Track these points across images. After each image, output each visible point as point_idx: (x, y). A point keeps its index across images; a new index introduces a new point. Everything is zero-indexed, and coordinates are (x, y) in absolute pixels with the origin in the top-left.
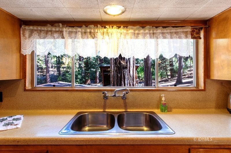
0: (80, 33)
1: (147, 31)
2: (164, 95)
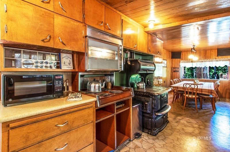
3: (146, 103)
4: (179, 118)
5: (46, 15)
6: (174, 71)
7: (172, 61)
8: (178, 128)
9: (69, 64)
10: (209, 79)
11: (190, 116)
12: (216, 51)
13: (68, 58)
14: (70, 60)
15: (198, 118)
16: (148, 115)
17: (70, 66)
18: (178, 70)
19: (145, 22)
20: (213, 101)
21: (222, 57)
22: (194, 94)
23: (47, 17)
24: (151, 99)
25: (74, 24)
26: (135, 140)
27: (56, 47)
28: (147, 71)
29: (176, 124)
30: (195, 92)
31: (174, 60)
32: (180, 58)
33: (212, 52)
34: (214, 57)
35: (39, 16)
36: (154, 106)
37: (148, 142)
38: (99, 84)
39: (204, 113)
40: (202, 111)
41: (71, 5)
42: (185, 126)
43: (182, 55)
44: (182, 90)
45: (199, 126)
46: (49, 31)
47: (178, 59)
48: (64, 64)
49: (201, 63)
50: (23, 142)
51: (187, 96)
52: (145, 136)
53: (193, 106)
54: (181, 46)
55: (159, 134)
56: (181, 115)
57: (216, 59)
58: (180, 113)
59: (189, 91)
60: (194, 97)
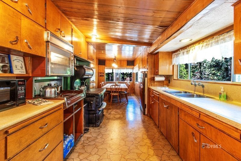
0: (186, 52)
1: (214, 41)
2: (222, 87)
3: (92, 102)
4: (110, 111)
5: (14, 15)
6: (100, 76)
7: (99, 67)
8: (111, 117)
9: (21, 68)
10: (121, 81)
12: (126, 61)
13: (19, 61)
14: (21, 64)
15: (120, 108)
16: (93, 112)
17: (23, 71)
18: (103, 75)
19: (90, 34)
20: (126, 96)
21: (129, 66)
22: (117, 92)
23: (14, 17)
24: (95, 98)
25: (38, 28)
26: (85, 134)
27: (23, 50)
28: (88, 76)
29: (109, 115)
30: (117, 90)
31: (100, 66)
32: (105, 65)
33: (124, 62)
35: (7, 15)
36: (98, 103)
37: (95, 132)
38: (55, 89)
39: (122, 104)
40: (121, 104)
41: (35, 9)
42: (115, 115)
43: (106, 62)
44: (109, 90)
45: (122, 112)
46: (16, 32)
47: (103, 66)
48: (16, 67)
50: (17, 147)
51: (113, 94)
52: (91, 129)
53: (115, 101)
55: (101, 124)
56: (110, 109)
57: (126, 67)
58: (109, 107)
59: (114, 90)
60: (117, 94)
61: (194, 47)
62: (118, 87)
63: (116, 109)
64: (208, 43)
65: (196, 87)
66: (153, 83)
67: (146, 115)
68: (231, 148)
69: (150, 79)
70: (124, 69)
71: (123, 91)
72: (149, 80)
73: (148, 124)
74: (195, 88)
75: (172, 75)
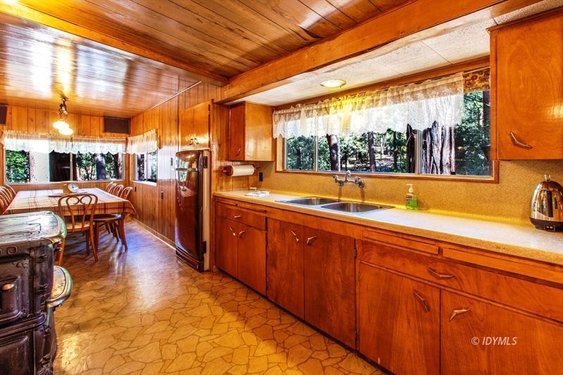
0: (315, 111)
1: (389, 94)
2: (411, 185)
3: (9, 286)
11: (89, 275)
12: (102, 119)
16: (14, 330)
21: (113, 134)
22: (88, 218)
24: (27, 261)
30: (89, 213)
33: (92, 120)
34: (97, 133)
42: (102, 301)
43: (11, 113)
49: (70, 143)
51: (70, 227)
54: (7, 88)
57: (101, 137)
59: (76, 213)
60: (87, 225)
61: (339, 103)
62: (93, 202)
63: (91, 277)
64: (375, 98)
65: (343, 188)
66: (224, 183)
67: (207, 271)
68: (540, 306)
69: (217, 171)
70: (94, 141)
71: (109, 212)
72: (214, 175)
73: (230, 297)
74: (340, 189)
75: (272, 162)
